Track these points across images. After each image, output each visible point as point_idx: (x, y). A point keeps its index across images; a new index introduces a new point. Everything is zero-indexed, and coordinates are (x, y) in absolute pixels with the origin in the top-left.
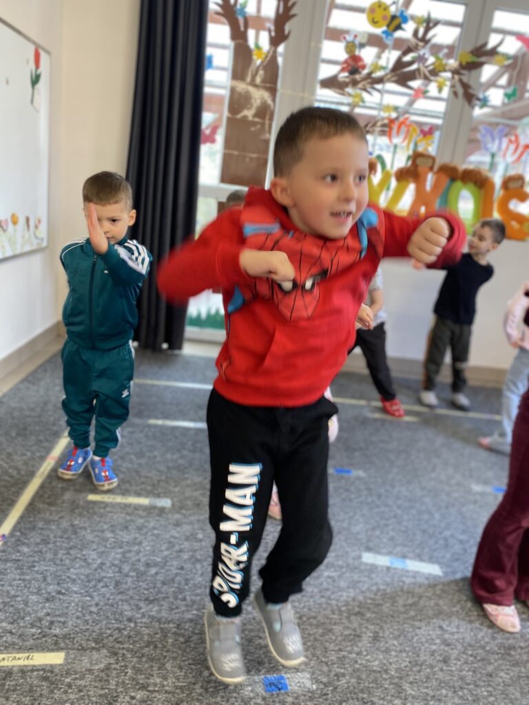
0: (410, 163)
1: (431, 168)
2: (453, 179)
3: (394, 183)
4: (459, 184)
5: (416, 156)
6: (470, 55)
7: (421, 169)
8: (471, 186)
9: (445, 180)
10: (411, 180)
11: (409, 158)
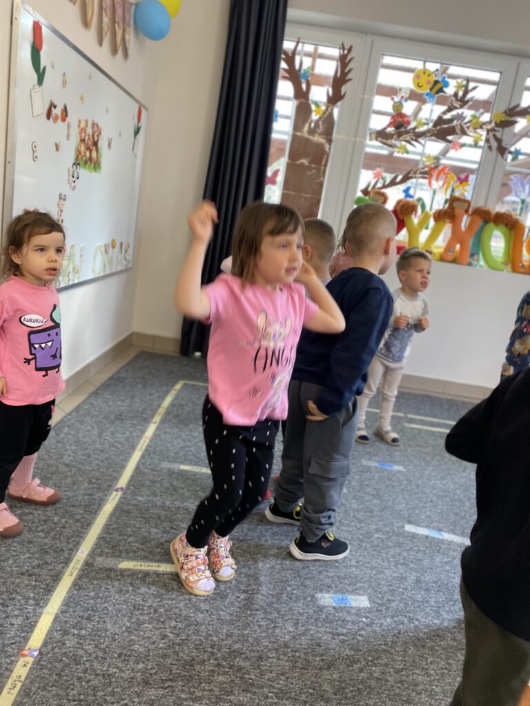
0: (447, 206)
1: (467, 211)
2: (486, 222)
3: (432, 223)
4: (491, 225)
5: (453, 201)
6: (504, 115)
7: (457, 211)
8: (503, 227)
9: (479, 222)
10: (448, 221)
11: (446, 201)
